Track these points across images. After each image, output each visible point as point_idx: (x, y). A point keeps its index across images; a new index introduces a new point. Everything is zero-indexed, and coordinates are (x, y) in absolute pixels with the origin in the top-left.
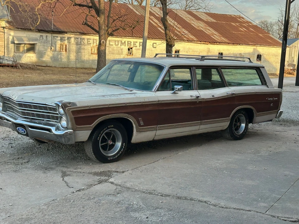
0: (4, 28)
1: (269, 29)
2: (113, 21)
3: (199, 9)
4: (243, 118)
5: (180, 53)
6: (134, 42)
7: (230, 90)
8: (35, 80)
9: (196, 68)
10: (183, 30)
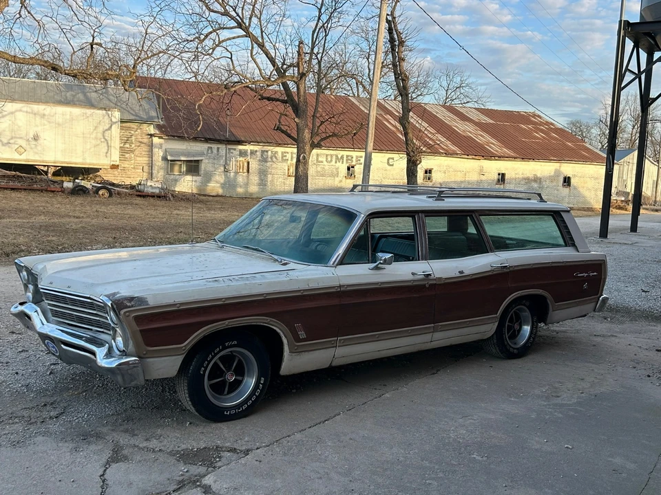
0: (151, 135)
1: (584, 134)
2: (321, 124)
3: (468, 102)
4: (527, 314)
5: (433, 174)
6: (357, 157)
7: (497, 259)
8: (182, 222)
9: (426, 216)
10: (440, 137)
